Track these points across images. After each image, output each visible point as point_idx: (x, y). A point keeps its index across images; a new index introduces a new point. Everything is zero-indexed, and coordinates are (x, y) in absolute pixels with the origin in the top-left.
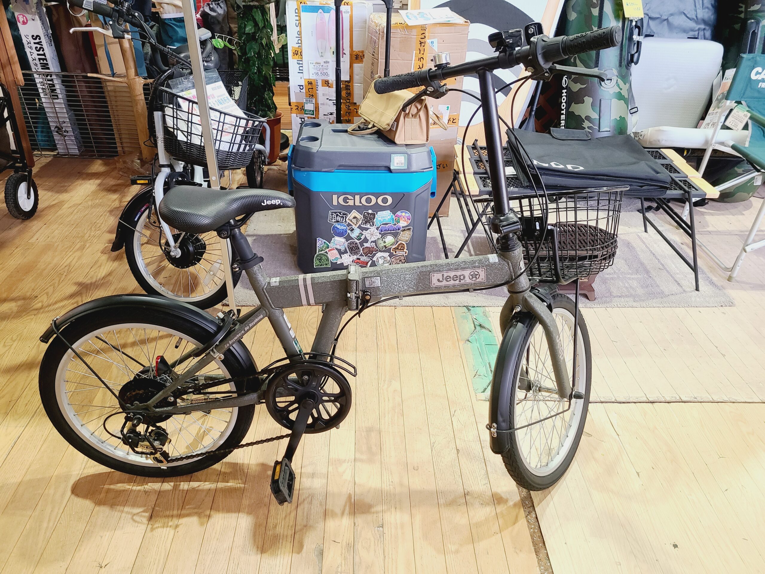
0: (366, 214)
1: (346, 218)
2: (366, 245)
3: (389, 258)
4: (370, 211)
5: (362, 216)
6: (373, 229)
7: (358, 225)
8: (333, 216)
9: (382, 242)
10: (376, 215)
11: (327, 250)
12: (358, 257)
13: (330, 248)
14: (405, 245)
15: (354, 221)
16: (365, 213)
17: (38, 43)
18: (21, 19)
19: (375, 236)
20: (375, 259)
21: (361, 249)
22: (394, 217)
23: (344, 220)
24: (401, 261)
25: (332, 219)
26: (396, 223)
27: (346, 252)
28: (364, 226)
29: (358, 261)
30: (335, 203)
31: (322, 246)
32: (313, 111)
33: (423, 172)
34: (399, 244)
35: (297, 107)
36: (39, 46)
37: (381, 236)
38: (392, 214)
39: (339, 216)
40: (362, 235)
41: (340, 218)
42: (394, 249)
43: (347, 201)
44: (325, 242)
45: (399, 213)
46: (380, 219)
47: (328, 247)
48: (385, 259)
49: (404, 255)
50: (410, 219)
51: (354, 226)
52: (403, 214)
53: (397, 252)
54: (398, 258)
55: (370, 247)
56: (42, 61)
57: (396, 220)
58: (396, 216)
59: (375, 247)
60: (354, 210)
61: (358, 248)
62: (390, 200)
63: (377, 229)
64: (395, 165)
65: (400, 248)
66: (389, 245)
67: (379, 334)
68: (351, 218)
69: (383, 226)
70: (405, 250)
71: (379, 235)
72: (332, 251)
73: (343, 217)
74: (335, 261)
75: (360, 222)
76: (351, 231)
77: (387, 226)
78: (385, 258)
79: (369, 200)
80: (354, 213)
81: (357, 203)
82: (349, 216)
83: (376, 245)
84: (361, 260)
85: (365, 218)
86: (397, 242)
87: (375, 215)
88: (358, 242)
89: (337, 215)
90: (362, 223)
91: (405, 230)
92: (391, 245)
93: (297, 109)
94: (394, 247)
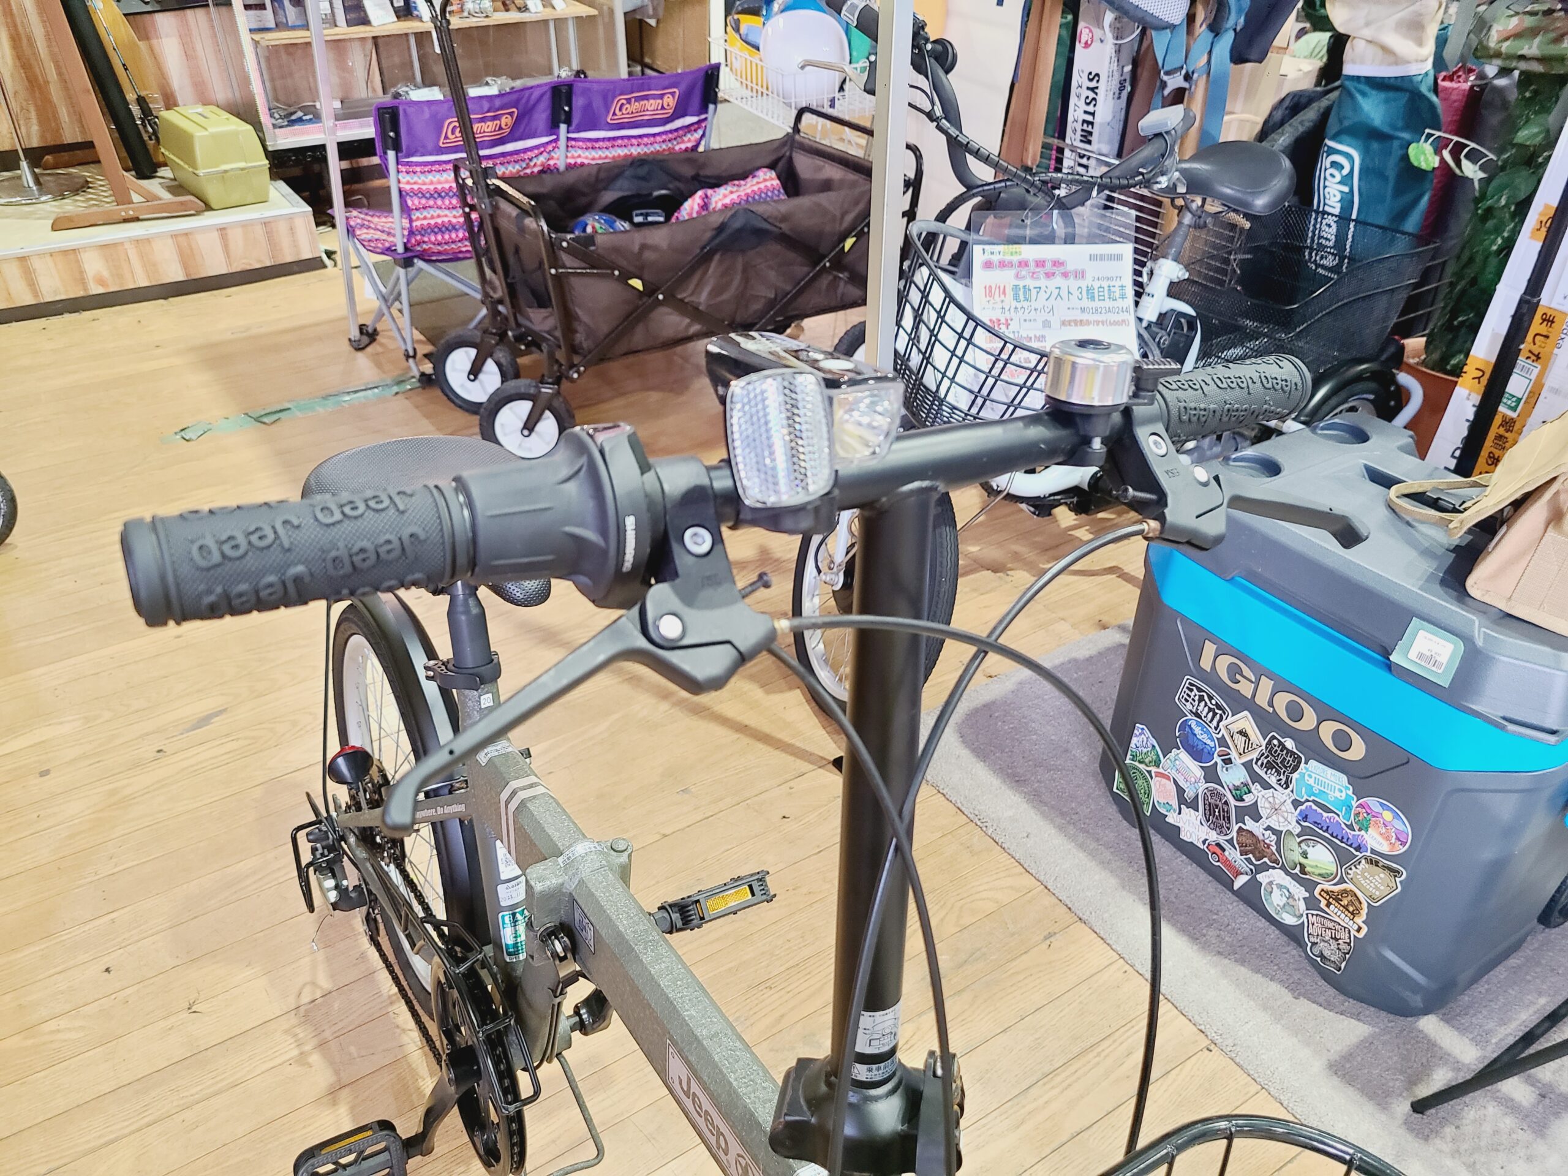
0: (1275, 742)
1: (1221, 719)
2: (1250, 824)
3: (1302, 906)
4: (1289, 744)
5: (1264, 743)
6: (1282, 796)
7: (1245, 759)
8: (1192, 694)
9: (1298, 851)
10: (1302, 765)
11: (1153, 770)
12: (1222, 840)
13: (1161, 770)
14: (1365, 906)
15: (1240, 740)
16: (1274, 737)
17: (1093, 89)
18: (1084, 38)
19: (1282, 820)
20: (1262, 878)
21: (1236, 828)
22: (1354, 804)
23: (1215, 723)
24: (1337, 940)
25: (1187, 701)
26: (1356, 827)
27: (1193, 805)
28: (1262, 773)
29: (1219, 851)
30: (1206, 663)
31: (1145, 750)
32: (1519, 400)
33: (1503, 728)
34: (1345, 891)
35: (1481, 374)
36: (1091, 95)
37: (1298, 829)
38: (1350, 792)
39: (1206, 705)
40: (1250, 792)
41: (1206, 709)
42: (1327, 893)
43: (1238, 677)
44: (1154, 746)
45: (1373, 802)
46: (1311, 782)
47: (1157, 764)
48: (1291, 901)
49: (1353, 932)
50: (1403, 844)
51: (1234, 755)
52: (1388, 816)
53: (1332, 907)
54: (1330, 925)
55: (1261, 838)
56: (1085, 127)
57: (1358, 814)
58: (1361, 806)
59: (1274, 849)
60: (1246, 713)
61: (1229, 818)
62: (1357, 751)
63: (1296, 803)
64: (1413, 655)
65: (1345, 902)
66: (1317, 871)
67: (1072, 1069)
68: (1235, 728)
69: (1314, 807)
70: (1359, 920)
71: (1294, 823)
72: (1164, 781)
73: (1215, 714)
74: (1163, 811)
75: (1254, 755)
76: (1223, 760)
77: (1325, 815)
78: (1291, 896)
79: (1296, 713)
80: (1244, 721)
81: (1262, 700)
82: (1230, 719)
83: (1278, 843)
84: (1226, 853)
85: (1270, 751)
86: (1342, 881)
87: (1299, 763)
88: (1233, 802)
89: (1201, 699)
90: (1258, 760)
91: (1377, 864)
92: (1320, 875)
93: (1479, 378)
94: (1328, 886)
